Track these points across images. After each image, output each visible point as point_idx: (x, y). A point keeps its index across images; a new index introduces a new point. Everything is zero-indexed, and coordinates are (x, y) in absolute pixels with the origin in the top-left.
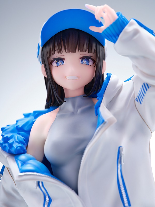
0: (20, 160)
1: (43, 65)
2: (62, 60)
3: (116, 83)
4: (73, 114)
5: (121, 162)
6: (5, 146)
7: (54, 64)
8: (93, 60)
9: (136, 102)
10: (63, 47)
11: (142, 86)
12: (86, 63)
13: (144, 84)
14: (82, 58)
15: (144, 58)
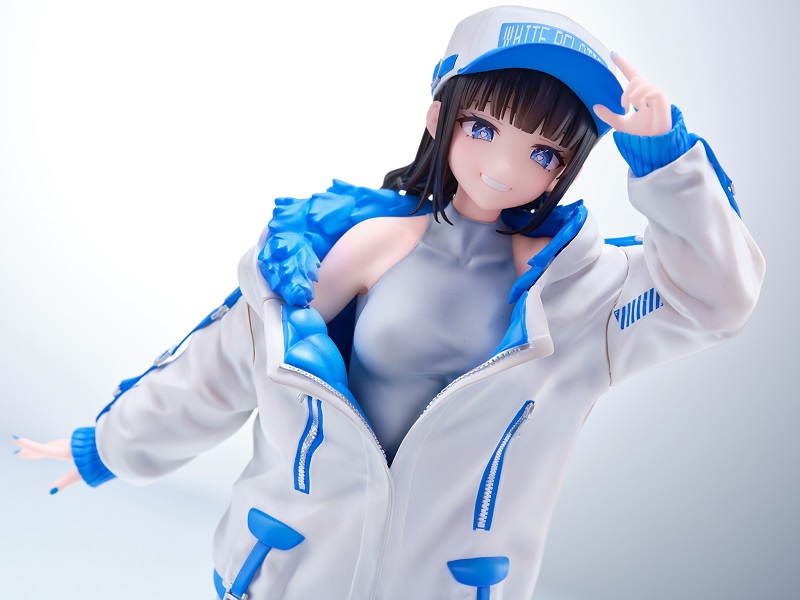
0: (292, 324)
1: (439, 103)
2: (492, 130)
3: (589, 246)
4: (457, 263)
5: (513, 433)
6: (272, 271)
7: (468, 127)
8: (560, 159)
9: (613, 315)
10: (510, 104)
11: (646, 294)
12: (541, 163)
13: (652, 291)
14: (539, 148)
15: (683, 241)
